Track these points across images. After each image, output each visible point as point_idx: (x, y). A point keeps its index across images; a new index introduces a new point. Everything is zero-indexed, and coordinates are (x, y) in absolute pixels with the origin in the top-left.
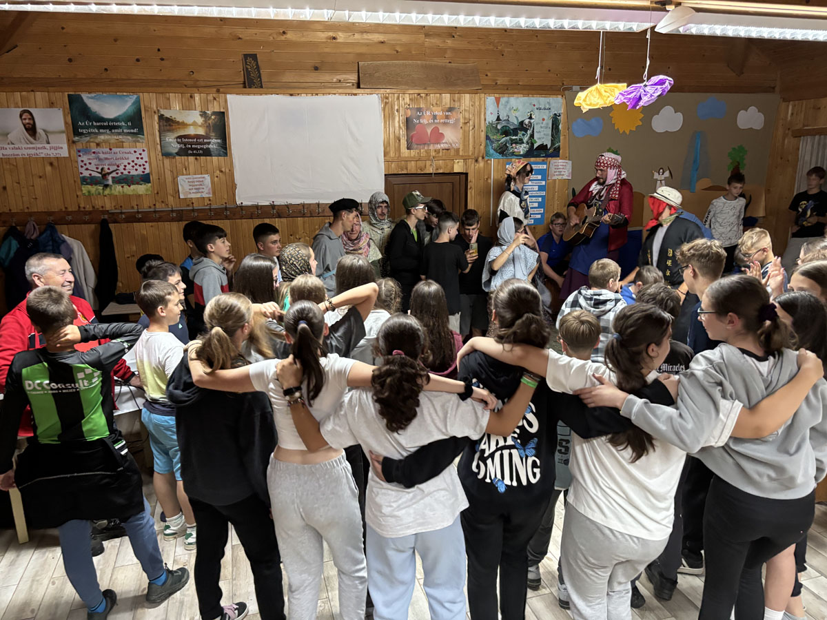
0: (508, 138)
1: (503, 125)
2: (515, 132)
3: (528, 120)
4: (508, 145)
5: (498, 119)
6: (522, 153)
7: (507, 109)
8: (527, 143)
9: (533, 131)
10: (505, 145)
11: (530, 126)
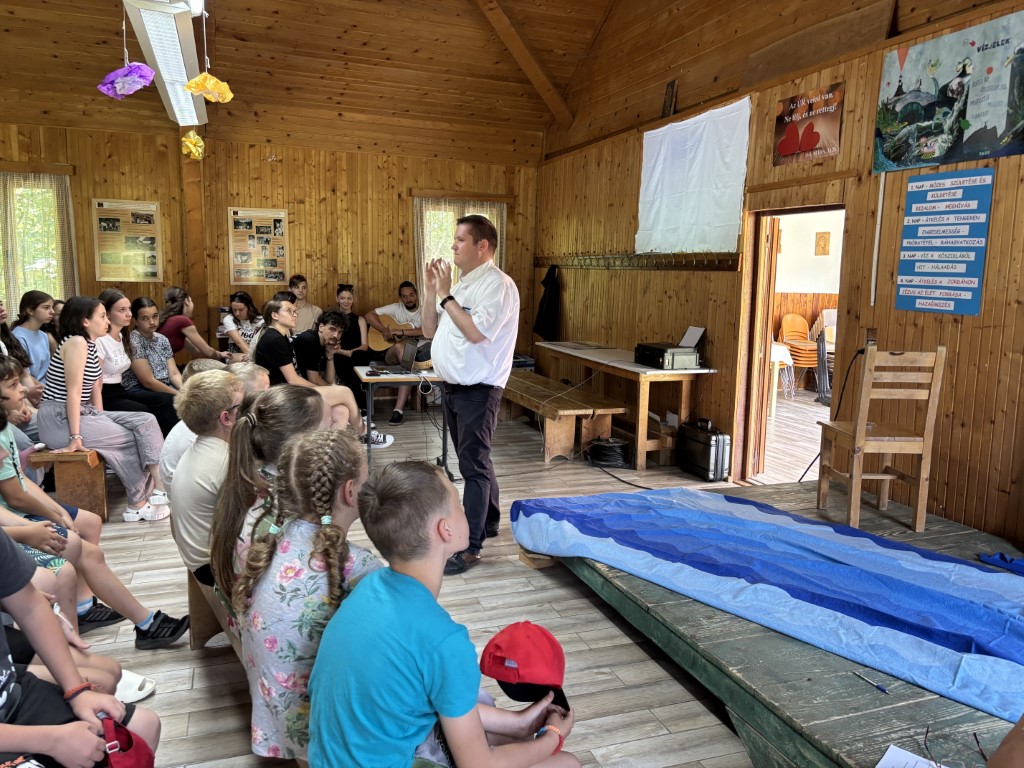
0: (914, 126)
1: (906, 103)
2: (929, 111)
3: (958, 80)
4: (911, 141)
5: (900, 92)
6: (937, 154)
7: (920, 67)
8: (951, 130)
9: (965, 103)
10: (906, 142)
11: (960, 93)
